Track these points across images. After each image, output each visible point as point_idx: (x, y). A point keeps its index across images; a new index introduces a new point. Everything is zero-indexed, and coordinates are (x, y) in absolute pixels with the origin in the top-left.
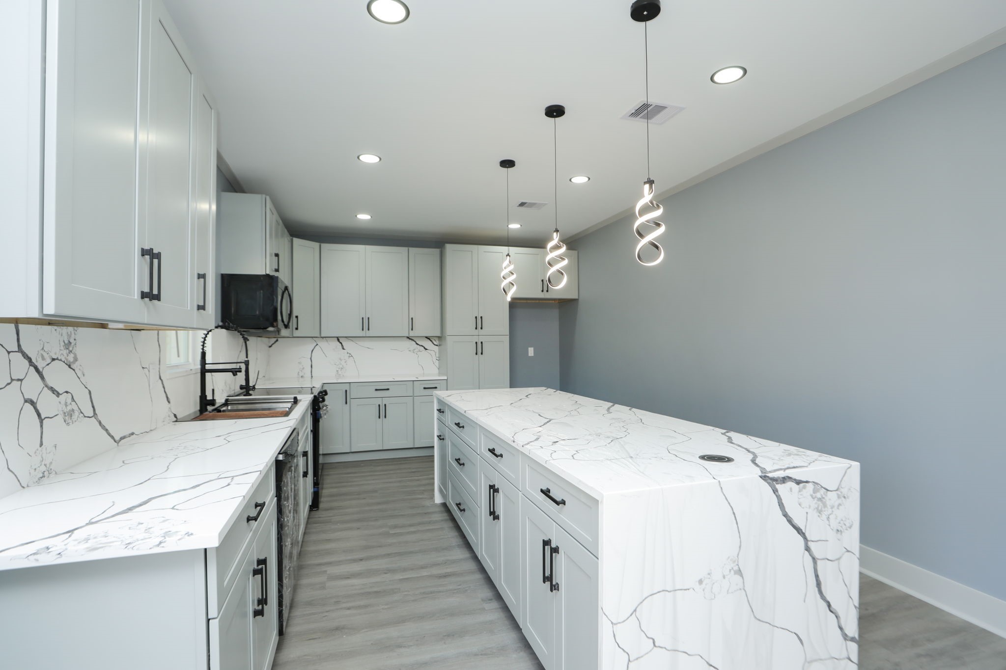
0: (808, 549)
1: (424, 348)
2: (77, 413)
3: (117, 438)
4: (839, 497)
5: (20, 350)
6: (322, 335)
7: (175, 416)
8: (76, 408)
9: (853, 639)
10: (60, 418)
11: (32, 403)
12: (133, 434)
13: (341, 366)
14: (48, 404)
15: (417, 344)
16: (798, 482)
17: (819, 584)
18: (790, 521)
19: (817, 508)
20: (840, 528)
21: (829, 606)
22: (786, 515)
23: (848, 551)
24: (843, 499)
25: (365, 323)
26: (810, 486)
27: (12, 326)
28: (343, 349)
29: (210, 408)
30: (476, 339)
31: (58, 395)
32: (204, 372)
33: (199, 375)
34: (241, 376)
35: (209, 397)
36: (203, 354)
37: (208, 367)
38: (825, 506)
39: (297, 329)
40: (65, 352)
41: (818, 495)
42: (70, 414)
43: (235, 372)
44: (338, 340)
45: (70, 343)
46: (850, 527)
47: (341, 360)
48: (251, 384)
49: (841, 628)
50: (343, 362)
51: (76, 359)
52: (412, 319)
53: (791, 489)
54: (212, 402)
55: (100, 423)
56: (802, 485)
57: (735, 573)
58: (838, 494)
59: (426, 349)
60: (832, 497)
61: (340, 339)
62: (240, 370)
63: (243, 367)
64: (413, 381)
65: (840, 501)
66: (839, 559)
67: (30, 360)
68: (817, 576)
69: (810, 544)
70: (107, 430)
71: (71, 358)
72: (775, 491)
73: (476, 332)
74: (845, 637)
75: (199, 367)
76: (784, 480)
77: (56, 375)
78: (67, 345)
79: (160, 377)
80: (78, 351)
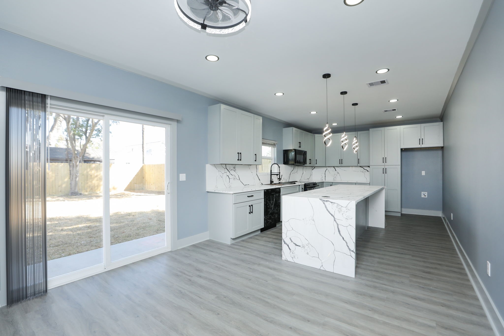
0: (335, 220)
1: (367, 171)
2: (236, 179)
3: (245, 185)
4: (346, 209)
5: (226, 168)
6: (326, 166)
7: (262, 183)
8: (235, 178)
9: (352, 251)
10: (233, 179)
11: (228, 176)
13: (335, 177)
14: (230, 176)
15: (364, 169)
16: (332, 203)
17: (339, 231)
18: (329, 212)
19: (339, 211)
20: (347, 218)
21: (343, 239)
22: (327, 210)
23: (350, 225)
24: (348, 210)
25: (341, 161)
26: (336, 205)
27: (225, 165)
28: (336, 171)
29: (272, 183)
30: (383, 167)
31: (232, 175)
32: (271, 175)
33: (270, 175)
34: (278, 176)
35: (272, 181)
36: (271, 171)
37: (272, 173)
38: (341, 210)
39: (316, 164)
41: (339, 207)
42: (235, 179)
43: (277, 175)
44: (334, 167)
45: (234, 167)
46: (351, 219)
47: (335, 175)
48: (280, 178)
49: (348, 247)
50: (336, 175)
51: (236, 170)
52: (359, 159)
53: (329, 204)
54: (273, 182)
56: (333, 203)
57: (312, 220)
58: (346, 208)
59: (368, 171)
60: (344, 209)
61: (335, 167)
62: (278, 174)
63: (279, 174)
64: (356, 183)
65: (347, 211)
66: (347, 226)
67: (228, 170)
68: (338, 229)
69: (336, 219)
72: (324, 203)
73: (383, 164)
74: (350, 250)
75: (270, 174)
76: (327, 201)
77: (232, 172)
78: (234, 168)
79: (257, 175)
80: (236, 169)
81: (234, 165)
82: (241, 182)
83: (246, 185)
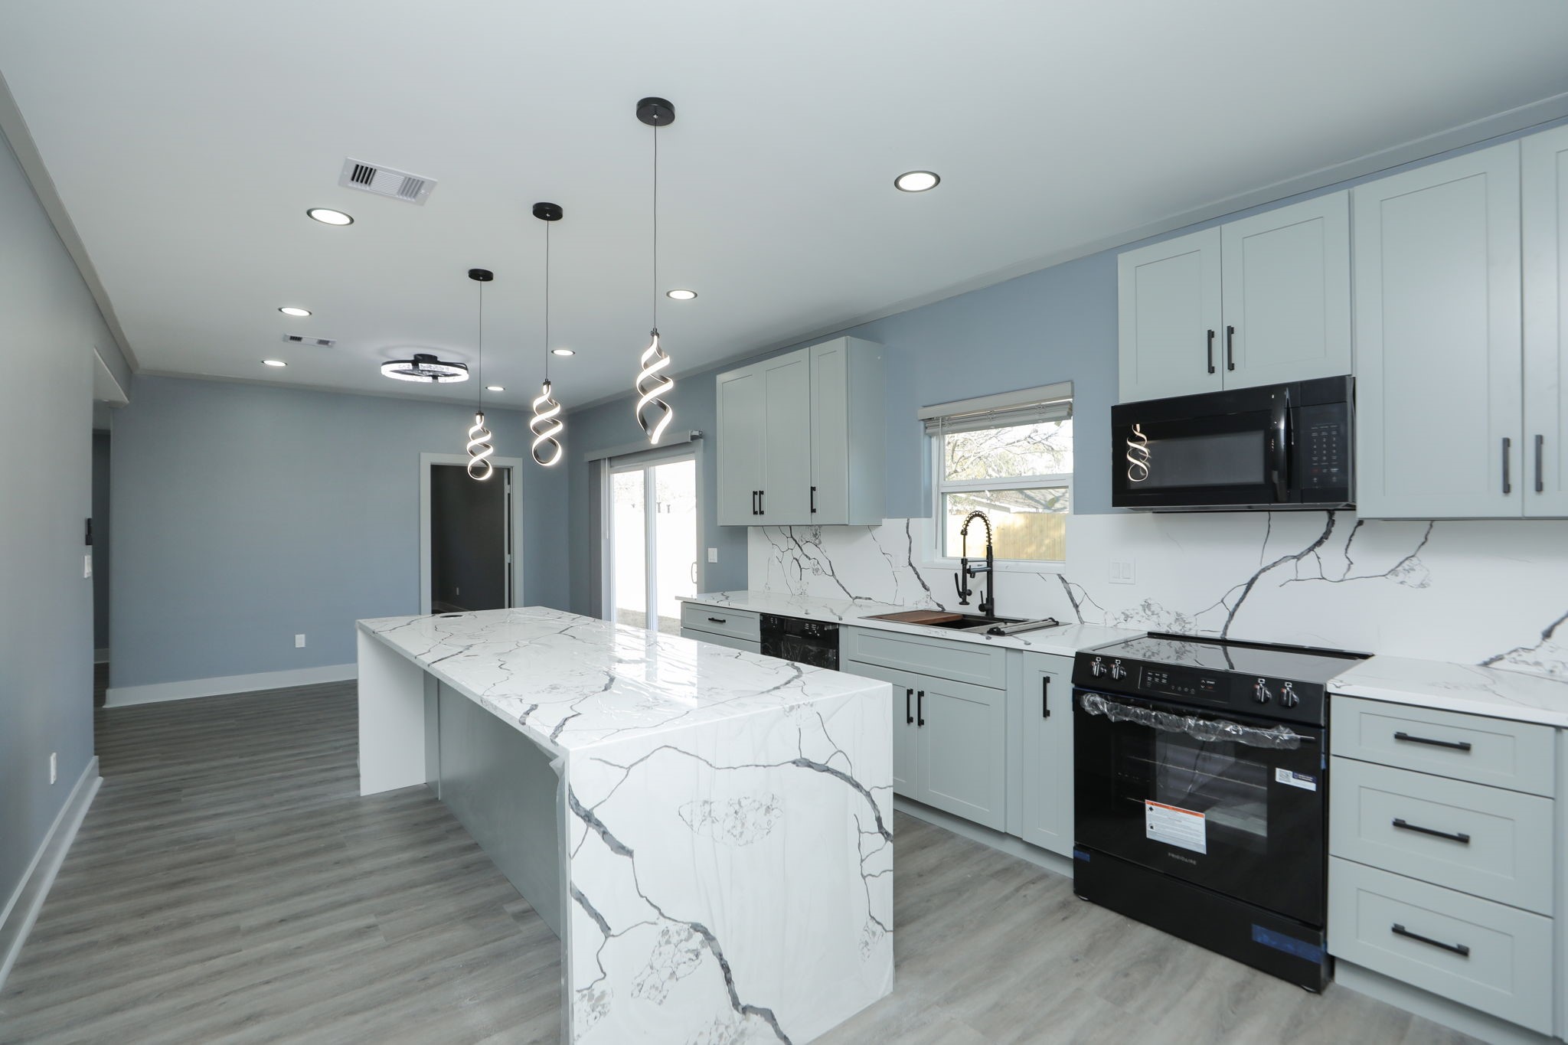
2: (821, 571)
3: (854, 596)
5: (792, 537)
7: (940, 605)
8: (820, 568)
10: (811, 570)
11: (797, 560)
12: (870, 599)
14: (804, 561)
27: (789, 528)
31: (810, 559)
40: (814, 539)
42: (818, 570)
45: (817, 534)
51: (820, 542)
55: (838, 581)
67: (796, 541)
70: (843, 587)
71: (817, 542)
77: (809, 549)
78: (815, 535)
79: (911, 565)
80: (822, 538)
81: (813, 528)
82: (841, 585)
83: (860, 598)
